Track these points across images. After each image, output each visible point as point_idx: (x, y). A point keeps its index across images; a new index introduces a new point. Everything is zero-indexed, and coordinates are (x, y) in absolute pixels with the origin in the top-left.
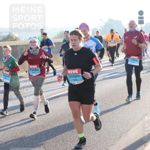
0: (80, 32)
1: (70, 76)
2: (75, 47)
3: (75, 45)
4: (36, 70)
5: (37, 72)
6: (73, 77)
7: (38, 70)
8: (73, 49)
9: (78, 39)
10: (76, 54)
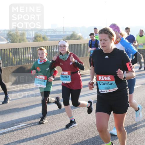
0: (111, 30)
1: (100, 83)
2: (105, 47)
3: (105, 45)
4: (67, 77)
5: (68, 79)
6: (104, 84)
7: (69, 77)
8: (102, 50)
9: (108, 38)
10: (107, 57)
